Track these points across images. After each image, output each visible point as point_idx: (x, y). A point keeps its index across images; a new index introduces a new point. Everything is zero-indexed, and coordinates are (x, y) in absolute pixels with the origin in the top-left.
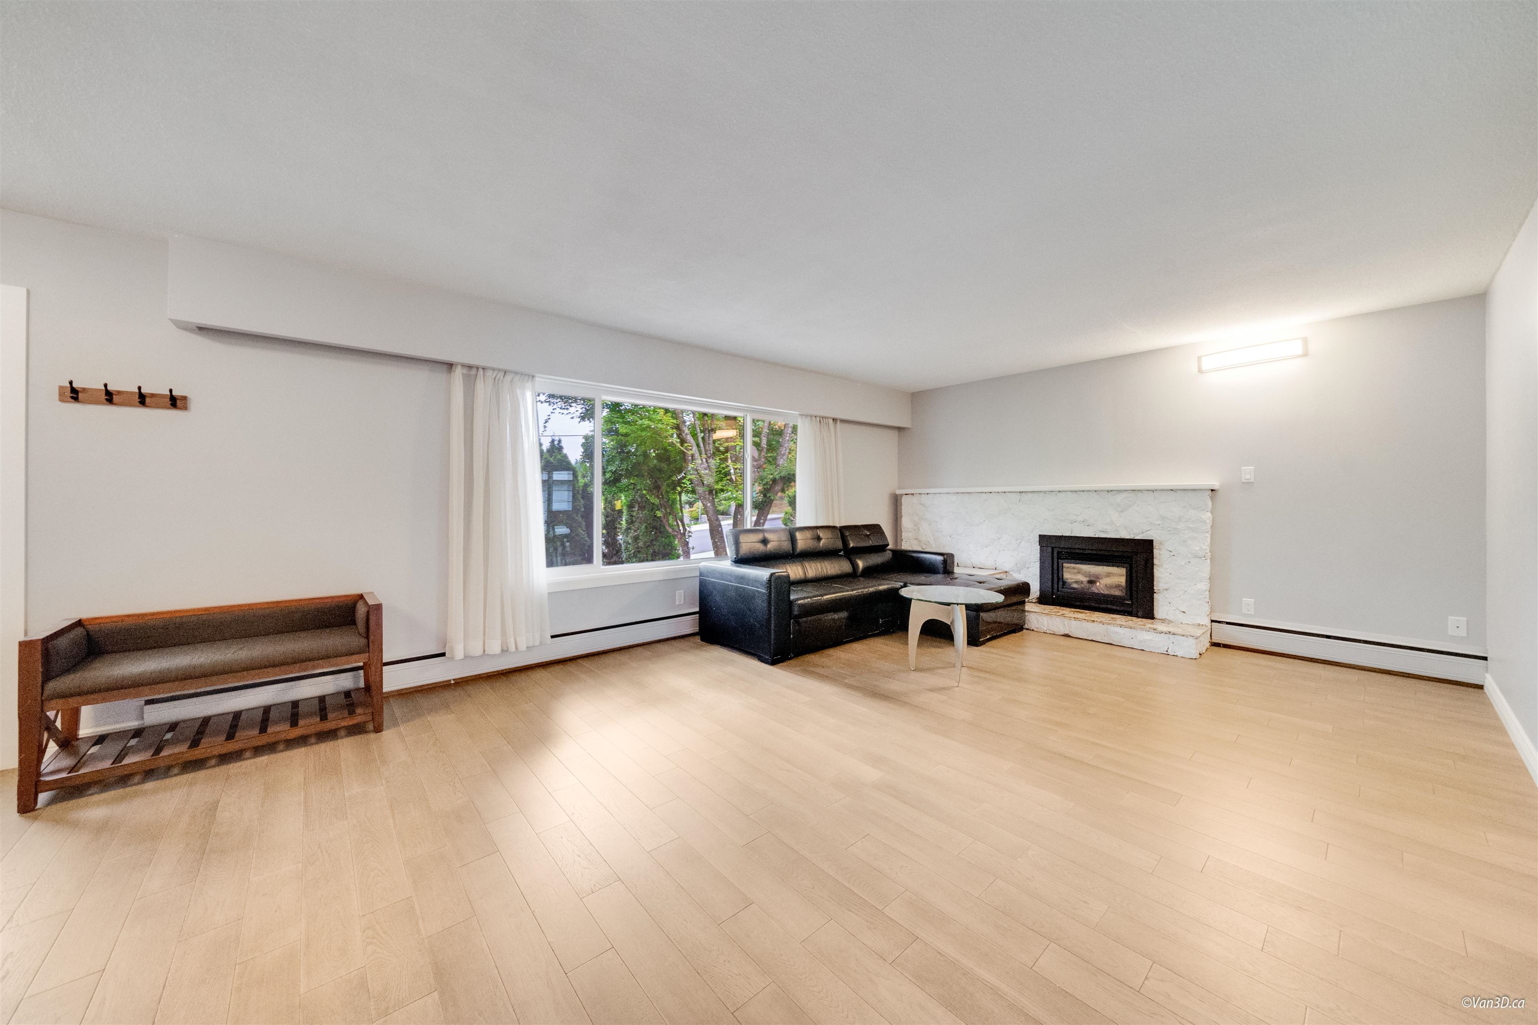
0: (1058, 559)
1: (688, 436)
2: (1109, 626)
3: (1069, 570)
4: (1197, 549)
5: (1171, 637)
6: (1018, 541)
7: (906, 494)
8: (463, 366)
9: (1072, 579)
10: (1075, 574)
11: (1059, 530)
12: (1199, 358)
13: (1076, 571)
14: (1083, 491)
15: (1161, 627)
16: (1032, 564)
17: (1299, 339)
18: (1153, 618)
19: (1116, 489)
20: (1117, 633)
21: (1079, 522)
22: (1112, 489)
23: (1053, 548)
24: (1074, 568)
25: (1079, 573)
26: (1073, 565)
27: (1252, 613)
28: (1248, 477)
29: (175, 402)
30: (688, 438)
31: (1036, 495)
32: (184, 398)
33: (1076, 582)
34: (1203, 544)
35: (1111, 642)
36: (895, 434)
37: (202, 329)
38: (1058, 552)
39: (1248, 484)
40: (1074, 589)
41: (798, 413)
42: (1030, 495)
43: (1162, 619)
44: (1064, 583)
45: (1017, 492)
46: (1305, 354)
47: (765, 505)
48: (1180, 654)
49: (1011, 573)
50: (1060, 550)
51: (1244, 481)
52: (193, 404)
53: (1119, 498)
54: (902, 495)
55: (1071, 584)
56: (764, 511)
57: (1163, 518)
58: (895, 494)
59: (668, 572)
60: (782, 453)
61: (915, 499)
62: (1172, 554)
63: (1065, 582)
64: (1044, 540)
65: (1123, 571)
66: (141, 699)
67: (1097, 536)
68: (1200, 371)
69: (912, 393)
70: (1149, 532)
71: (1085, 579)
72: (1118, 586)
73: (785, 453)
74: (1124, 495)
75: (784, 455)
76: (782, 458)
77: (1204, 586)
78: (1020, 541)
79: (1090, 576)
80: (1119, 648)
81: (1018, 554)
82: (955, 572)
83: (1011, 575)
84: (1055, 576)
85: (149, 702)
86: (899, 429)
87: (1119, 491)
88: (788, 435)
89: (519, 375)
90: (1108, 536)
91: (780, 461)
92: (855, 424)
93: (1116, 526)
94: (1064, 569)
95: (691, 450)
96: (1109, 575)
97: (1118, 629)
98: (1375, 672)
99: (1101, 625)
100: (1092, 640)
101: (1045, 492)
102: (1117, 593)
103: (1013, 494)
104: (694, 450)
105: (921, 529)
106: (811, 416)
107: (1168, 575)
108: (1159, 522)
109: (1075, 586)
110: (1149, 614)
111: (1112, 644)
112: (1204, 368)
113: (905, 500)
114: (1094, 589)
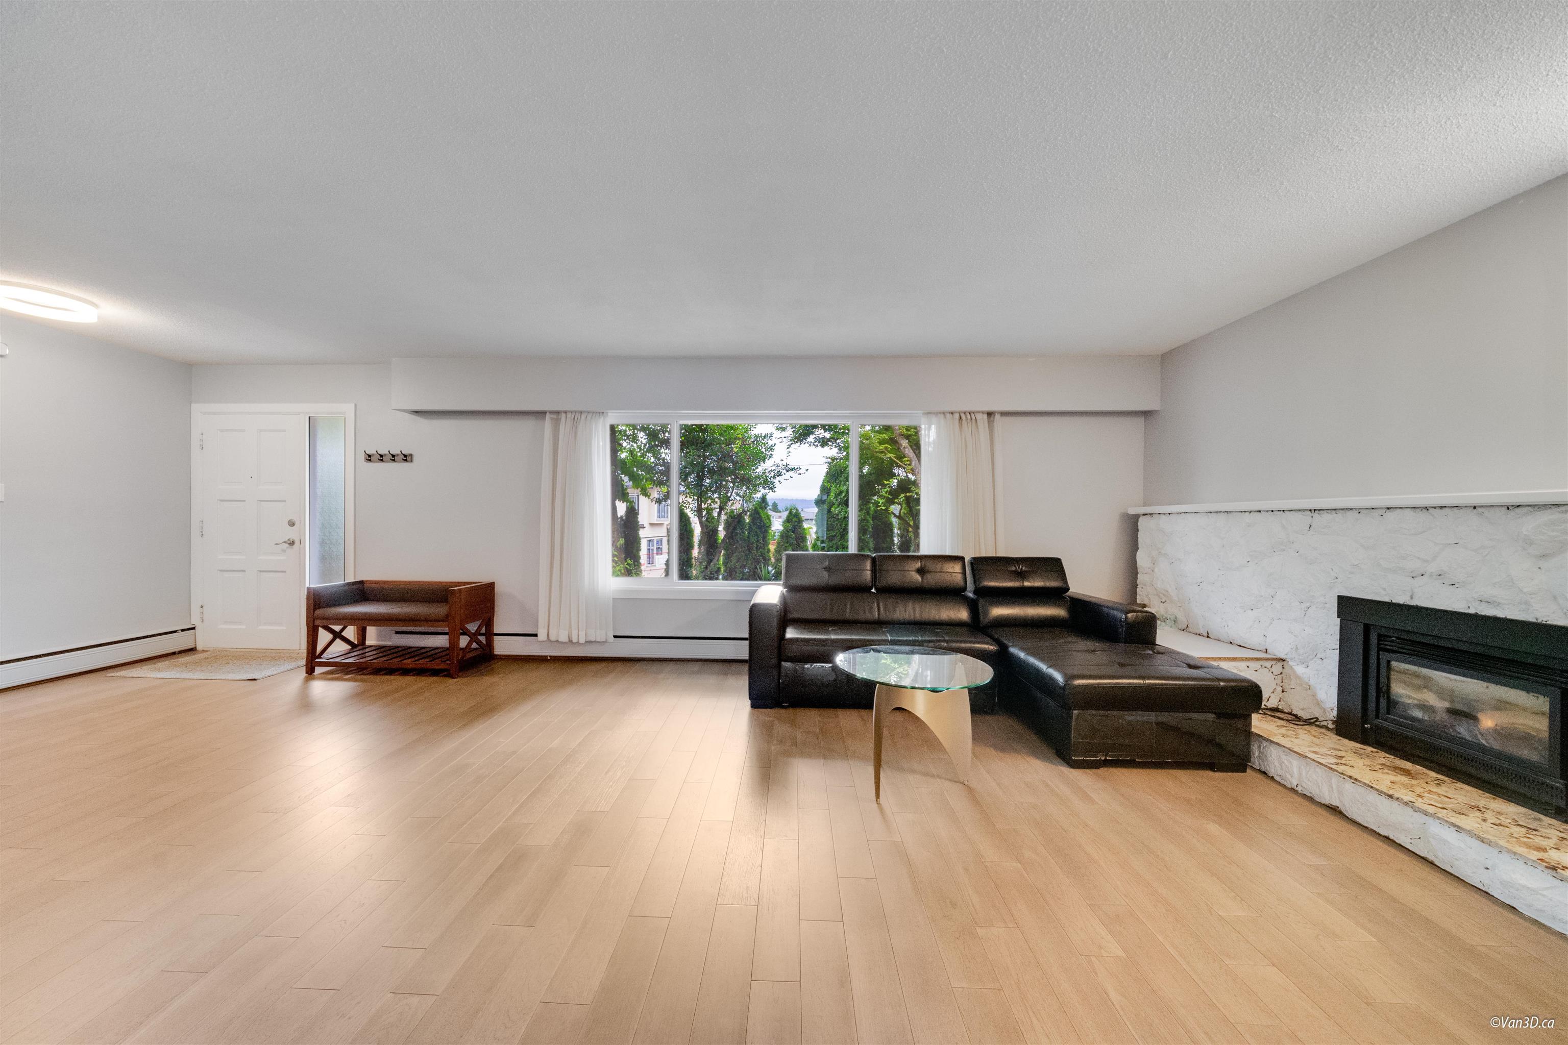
0: (1380, 649)
1: (907, 450)
3: (1403, 677)
6: (1304, 605)
7: (1147, 514)
8: (551, 412)
9: (1410, 697)
10: (1419, 688)
11: (1384, 589)
13: (1421, 682)
14: (1441, 508)
16: (1328, 651)
19: (1530, 501)
21: (1430, 576)
22: (1518, 501)
23: (1370, 626)
24: (1416, 675)
25: (1425, 687)
26: (1413, 668)
29: (407, 458)
30: (907, 452)
31: (1339, 516)
32: (411, 455)
33: (1421, 707)
36: (1140, 421)
37: (417, 412)
38: (1380, 637)
40: (1416, 719)
42: (1333, 516)
44: (1392, 704)
45: (1304, 510)
49: (1289, 663)
50: (1384, 632)
52: (415, 458)
53: (1531, 524)
54: (1138, 516)
55: (1409, 709)
58: (1127, 514)
59: (737, 592)
61: (1163, 521)
63: (1396, 703)
64: (1349, 606)
66: (392, 628)
67: (1472, 611)
69: (1162, 355)
72: (1523, 736)
74: (1546, 517)
78: (1307, 605)
79: (1455, 699)
81: (1303, 630)
82: (1157, 643)
84: (1372, 682)
85: (397, 633)
86: (1144, 414)
87: (1535, 508)
89: (591, 414)
92: (1064, 416)
93: (1523, 592)
94: (1392, 673)
95: (910, 465)
96: (1503, 705)
100: (1387, 839)
101: (1359, 510)
104: (913, 464)
106: (944, 413)
109: (1418, 714)
113: (1142, 522)
114: (1463, 730)
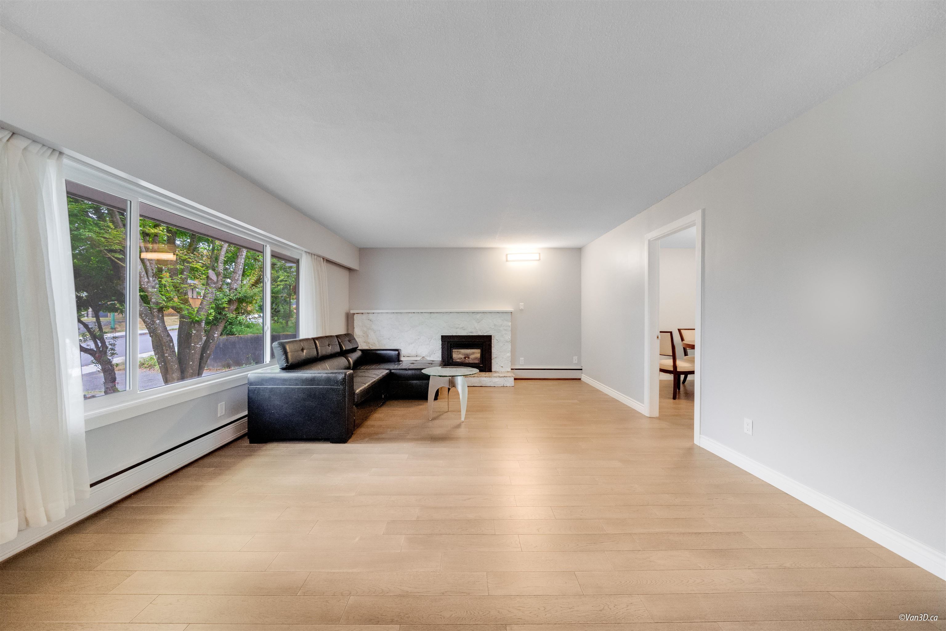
0: (450, 347)
2: (481, 378)
3: (455, 353)
4: (507, 338)
5: (505, 378)
6: (430, 340)
7: (357, 313)
9: (457, 356)
11: (451, 333)
12: (507, 255)
13: (459, 353)
15: (495, 375)
16: (437, 351)
17: (537, 253)
18: (491, 371)
19: (476, 311)
20: (484, 380)
21: (460, 328)
22: (474, 312)
23: (448, 342)
24: (457, 352)
26: (457, 350)
27: (523, 364)
28: (522, 307)
33: (459, 359)
34: (508, 337)
35: (481, 386)
36: (346, 273)
39: (522, 310)
40: (458, 362)
41: (305, 249)
42: (436, 315)
43: (494, 371)
46: (540, 260)
47: (220, 321)
48: (508, 385)
49: (425, 357)
50: (451, 343)
51: (520, 309)
53: (478, 316)
54: (354, 314)
55: (457, 360)
56: (218, 327)
57: (495, 325)
58: (349, 313)
59: (212, 386)
60: (236, 278)
61: (364, 316)
62: (498, 341)
63: (454, 358)
64: (443, 338)
65: (478, 351)
67: (468, 335)
68: (507, 261)
69: (360, 248)
70: (490, 332)
71: (463, 357)
72: (476, 358)
73: (239, 279)
74: (479, 315)
75: (237, 280)
76: (236, 283)
77: (509, 354)
78: (430, 339)
79: (465, 355)
80: (486, 387)
81: (430, 347)
83: (426, 358)
84: (449, 355)
86: (349, 269)
87: (478, 313)
88: (241, 264)
90: (473, 335)
91: (234, 285)
93: (476, 329)
94: (453, 352)
96: (473, 353)
97: (485, 379)
98: (555, 380)
99: (477, 378)
100: (473, 386)
101: (443, 313)
102: (477, 362)
103: (427, 314)
105: (369, 336)
106: (312, 254)
107: (496, 351)
108: (493, 327)
110: (490, 370)
111: (482, 386)
112: (509, 259)
113: (356, 317)
114: (467, 361)
